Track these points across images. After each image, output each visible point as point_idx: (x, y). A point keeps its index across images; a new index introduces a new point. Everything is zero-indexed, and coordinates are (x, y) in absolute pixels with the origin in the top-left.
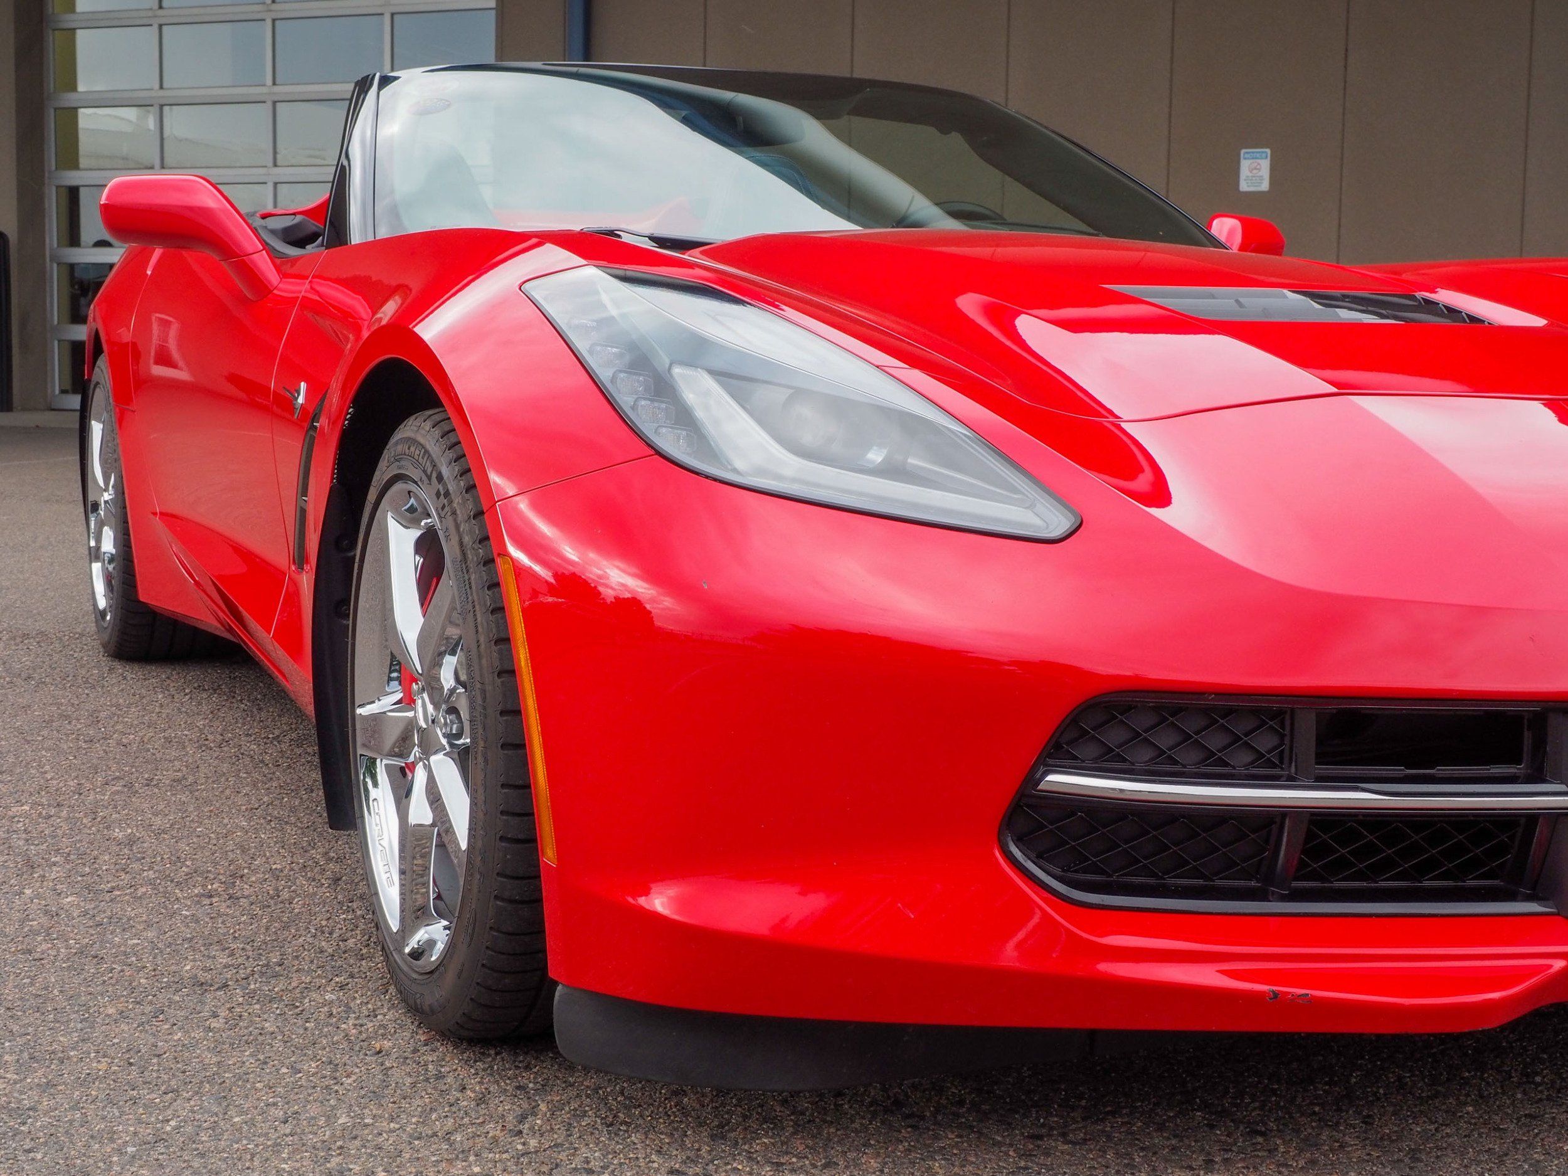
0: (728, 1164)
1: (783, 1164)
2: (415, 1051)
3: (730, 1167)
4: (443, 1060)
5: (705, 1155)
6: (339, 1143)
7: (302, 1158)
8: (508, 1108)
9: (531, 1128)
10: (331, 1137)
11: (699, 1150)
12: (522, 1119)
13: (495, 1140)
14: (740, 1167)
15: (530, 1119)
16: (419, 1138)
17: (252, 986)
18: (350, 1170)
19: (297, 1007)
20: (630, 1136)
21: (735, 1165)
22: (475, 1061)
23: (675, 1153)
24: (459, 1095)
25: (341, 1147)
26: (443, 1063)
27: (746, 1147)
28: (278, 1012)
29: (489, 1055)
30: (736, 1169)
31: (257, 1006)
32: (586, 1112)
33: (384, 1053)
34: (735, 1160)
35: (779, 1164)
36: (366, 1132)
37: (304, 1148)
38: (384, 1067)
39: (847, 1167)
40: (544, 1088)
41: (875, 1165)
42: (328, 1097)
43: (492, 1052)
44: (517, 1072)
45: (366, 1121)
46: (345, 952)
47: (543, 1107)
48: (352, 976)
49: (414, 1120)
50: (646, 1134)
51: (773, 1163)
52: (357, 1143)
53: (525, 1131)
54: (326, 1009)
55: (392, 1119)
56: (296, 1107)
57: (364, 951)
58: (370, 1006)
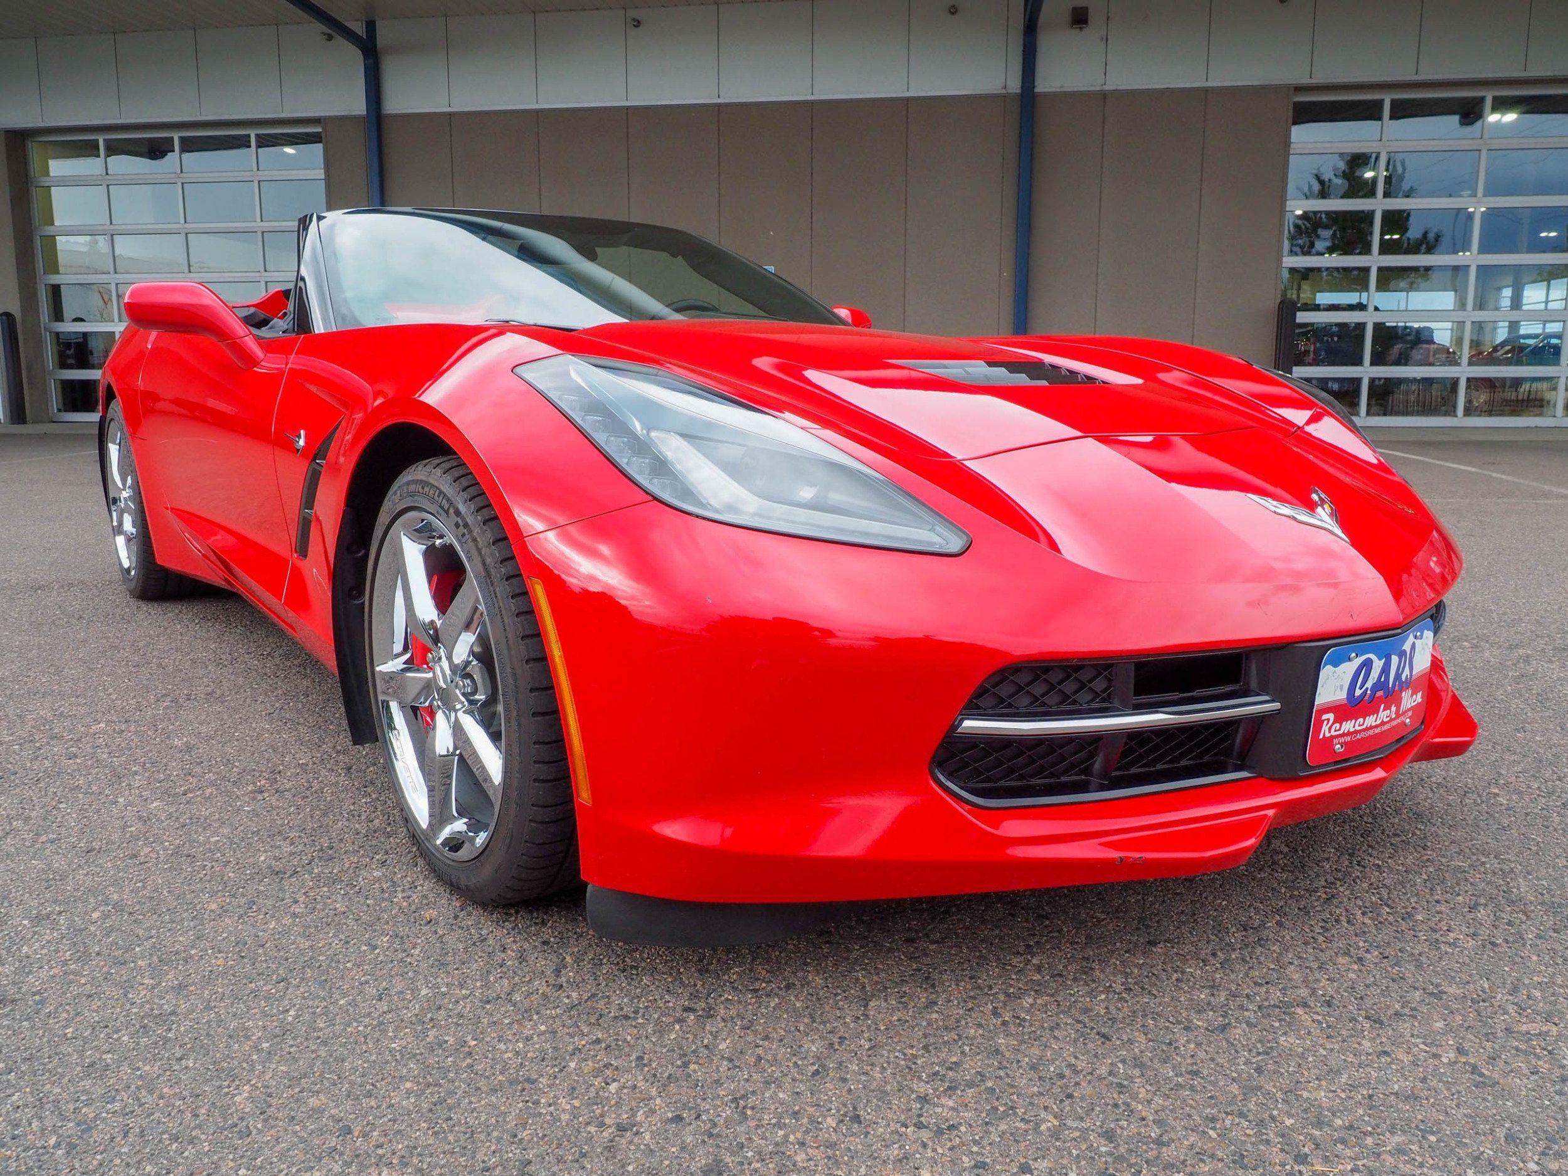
0: (720, 996)
1: (758, 990)
2: (456, 917)
3: (723, 998)
4: (480, 923)
5: (701, 989)
6: (429, 1016)
7: (405, 1034)
8: (544, 963)
9: (568, 982)
10: (421, 1011)
11: (695, 985)
12: (558, 972)
13: (545, 996)
14: (730, 997)
15: (563, 972)
16: (488, 1002)
17: (316, 871)
18: (446, 1042)
19: (355, 886)
20: (642, 980)
21: (726, 996)
22: (504, 922)
23: (680, 991)
24: (503, 955)
25: (432, 1019)
26: (481, 926)
27: (726, 977)
28: (342, 892)
29: (511, 915)
30: (727, 999)
31: (325, 889)
32: (601, 960)
33: (433, 922)
34: (724, 991)
35: (755, 991)
36: (446, 1001)
37: (403, 1024)
38: (438, 936)
39: (802, 986)
40: (563, 941)
41: (821, 981)
42: (406, 970)
43: (512, 911)
44: (538, 928)
45: (443, 990)
46: (375, 832)
47: (568, 959)
48: (387, 853)
49: (478, 984)
50: (652, 975)
51: (751, 990)
52: (442, 1012)
53: (564, 985)
54: (377, 885)
55: (462, 986)
56: (384, 983)
57: (389, 829)
58: (409, 879)
